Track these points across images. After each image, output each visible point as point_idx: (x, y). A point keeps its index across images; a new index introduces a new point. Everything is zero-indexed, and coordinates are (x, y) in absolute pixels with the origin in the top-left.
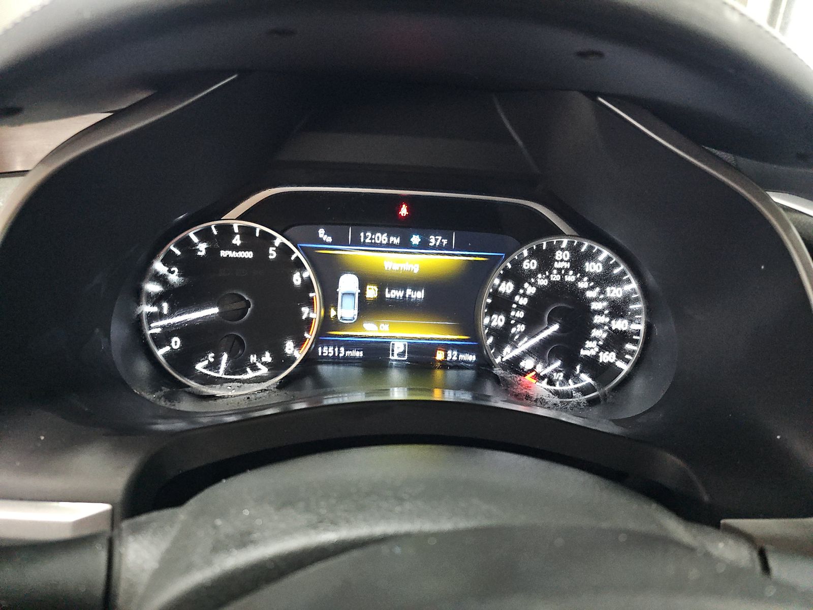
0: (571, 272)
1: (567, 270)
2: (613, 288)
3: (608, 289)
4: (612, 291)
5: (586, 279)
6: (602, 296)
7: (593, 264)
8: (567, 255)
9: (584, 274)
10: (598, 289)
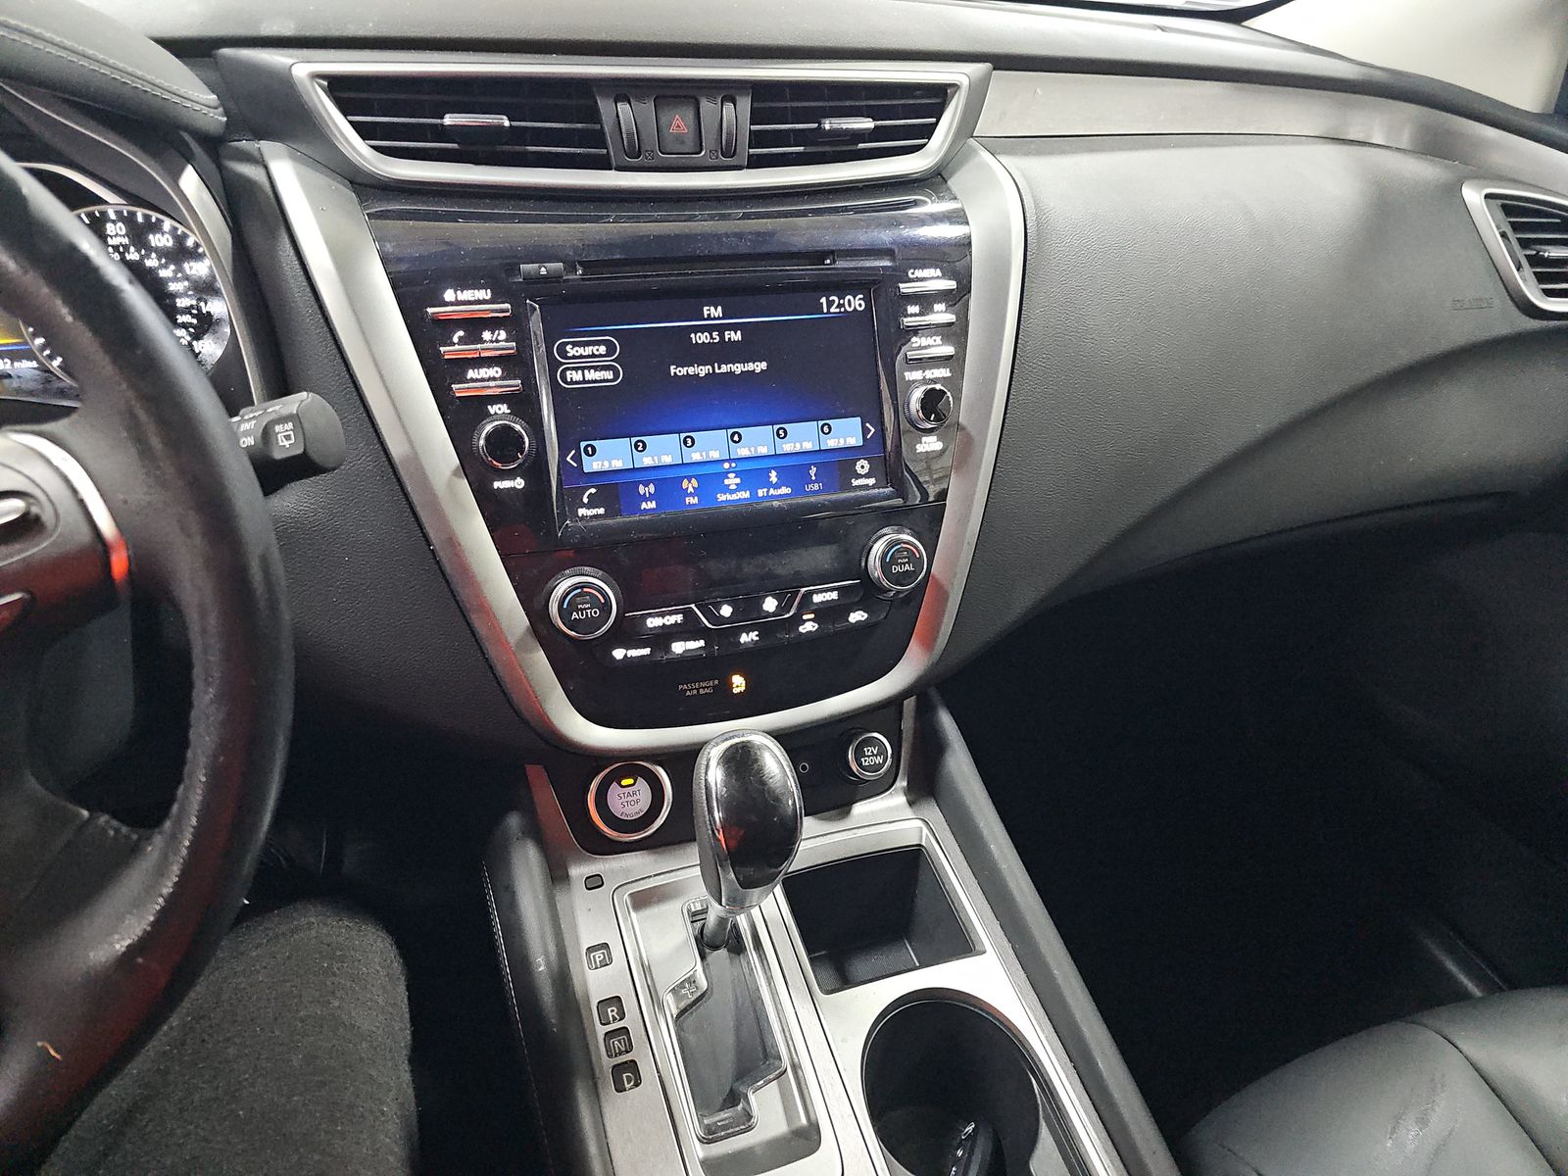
0: (132, 249)
1: (126, 248)
2: (192, 264)
3: (186, 265)
4: (191, 268)
5: (154, 255)
6: (180, 275)
7: (158, 236)
8: (121, 228)
9: (150, 249)
10: (172, 267)
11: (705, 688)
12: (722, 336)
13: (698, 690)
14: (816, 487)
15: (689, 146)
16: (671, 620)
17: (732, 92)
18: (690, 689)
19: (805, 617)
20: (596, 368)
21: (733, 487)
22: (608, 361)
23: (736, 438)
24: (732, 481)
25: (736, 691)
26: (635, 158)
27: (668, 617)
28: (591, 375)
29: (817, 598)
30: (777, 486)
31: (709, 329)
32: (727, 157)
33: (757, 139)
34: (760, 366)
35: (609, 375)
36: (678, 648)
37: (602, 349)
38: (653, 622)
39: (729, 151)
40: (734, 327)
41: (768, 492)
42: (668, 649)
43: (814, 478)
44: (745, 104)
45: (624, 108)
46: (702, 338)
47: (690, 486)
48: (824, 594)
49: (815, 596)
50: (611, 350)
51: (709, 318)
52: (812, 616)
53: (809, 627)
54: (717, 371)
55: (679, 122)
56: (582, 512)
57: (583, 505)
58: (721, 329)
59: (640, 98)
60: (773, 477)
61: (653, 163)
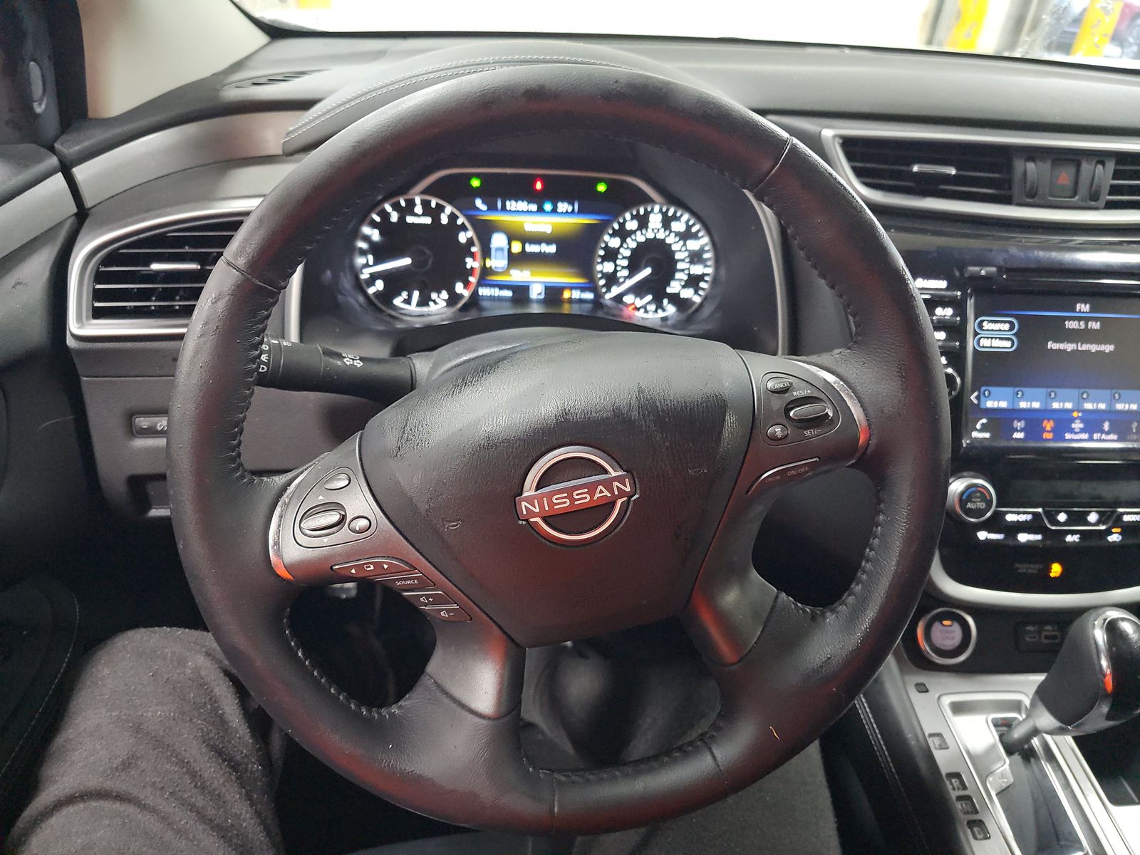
0: (662, 230)
1: (659, 229)
2: (692, 242)
3: (689, 243)
4: (691, 244)
5: (673, 235)
6: (684, 248)
7: (677, 224)
8: (658, 218)
9: (671, 231)
10: (681, 243)
11: (1032, 569)
12: (1086, 324)
13: (1027, 569)
14: (1135, 437)
15: (1069, 193)
16: (1022, 518)
17: (1103, 158)
18: (1023, 568)
19: (1114, 530)
20: (1001, 339)
21: (1077, 430)
22: (1009, 335)
23: (1085, 396)
24: (1077, 425)
25: (1052, 575)
26: (1033, 197)
27: (1021, 515)
28: (997, 343)
29: (1126, 518)
30: (1108, 433)
31: (1079, 319)
32: (1092, 200)
33: (1114, 190)
34: (1109, 348)
35: (1008, 344)
36: (1023, 537)
37: (1007, 326)
38: (1010, 518)
39: (1094, 196)
40: (1096, 319)
41: (1101, 436)
42: (1015, 538)
43: (1134, 431)
44: (1111, 166)
45: (1031, 166)
46: (1071, 325)
47: (1048, 425)
48: (1132, 516)
49: (1125, 516)
50: (1012, 328)
51: (1080, 312)
52: (1119, 530)
53: (1115, 538)
54: (1079, 349)
55: (1065, 176)
56: (975, 434)
57: (976, 430)
58: (1087, 320)
59: (1043, 159)
60: (1106, 426)
61: (1042, 202)
